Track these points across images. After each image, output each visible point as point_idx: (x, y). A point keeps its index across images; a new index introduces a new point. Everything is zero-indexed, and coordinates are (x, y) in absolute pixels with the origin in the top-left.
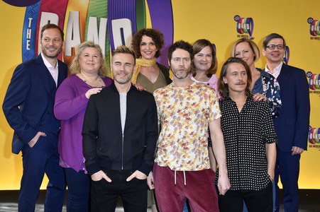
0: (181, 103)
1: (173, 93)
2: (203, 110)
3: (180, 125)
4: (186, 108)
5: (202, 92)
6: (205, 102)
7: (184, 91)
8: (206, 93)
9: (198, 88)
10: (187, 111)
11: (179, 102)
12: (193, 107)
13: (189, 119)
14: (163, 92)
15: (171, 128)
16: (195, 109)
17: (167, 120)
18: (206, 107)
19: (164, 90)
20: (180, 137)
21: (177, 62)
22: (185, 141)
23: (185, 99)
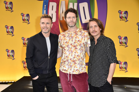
0: (72, 40)
1: (68, 35)
2: (84, 43)
3: (72, 52)
4: (75, 43)
5: (83, 34)
6: (84, 40)
7: (73, 34)
8: (85, 34)
9: (80, 32)
10: (75, 45)
11: (71, 40)
12: (78, 42)
13: (76, 48)
14: (63, 35)
15: (68, 53)
16: (79, 43)
17: (65, 49)
18: (84, 42)
19: (64, 34)
20: (72, 58)
21: (69, 19)
22: (75, 59)
23: (74, 38)
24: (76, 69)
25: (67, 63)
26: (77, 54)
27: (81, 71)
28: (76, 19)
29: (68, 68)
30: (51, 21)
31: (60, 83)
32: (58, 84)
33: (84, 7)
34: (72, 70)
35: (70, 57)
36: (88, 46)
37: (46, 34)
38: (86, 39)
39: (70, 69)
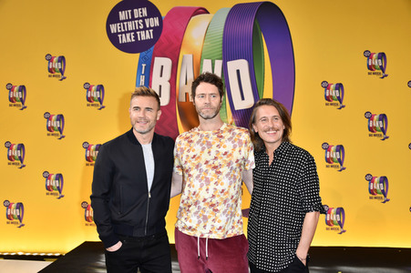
0: (209, 152)
1: (199, 138)
2: (237, 161)
3: (208, 181)
4: (216, 158)
5: (236, 137)
6: (240, 151)
7: (212, 136)
8: (241, 138)
9: (230, 131)
10: (217, 163)
11: (206, 151)
12: (225, 158)
13: (219, 172)
14: (187, 138)
15: (197, 184)
16: (227, 159)
17: (191, 173)
18: (240, 157)
19: (188, 135)
20: (207, 196)
21: (203, 99)
22: (214, 201)
23: (214, 146)
24: (217, 225)
25: (196, 209)
26: (220, 188)
27: (230, 232)
28: (218, 99)
29: (196, 222)
30: (156, 102)
31: (176, 260)
32: (173, 263)
33: (238, 71)
34: (208, 228)
35: (203, 194)
36: (248, 168)
37: (144, 136)
38: (244, 149)
39: (202, 224)
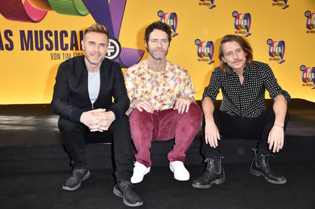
0: (157, 90)
4: (162, 94)
5: (177, 76)
8: (181, 77)
13: (164, 104)
